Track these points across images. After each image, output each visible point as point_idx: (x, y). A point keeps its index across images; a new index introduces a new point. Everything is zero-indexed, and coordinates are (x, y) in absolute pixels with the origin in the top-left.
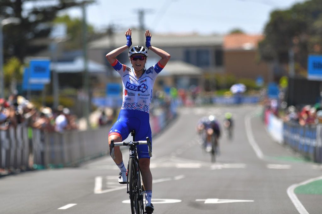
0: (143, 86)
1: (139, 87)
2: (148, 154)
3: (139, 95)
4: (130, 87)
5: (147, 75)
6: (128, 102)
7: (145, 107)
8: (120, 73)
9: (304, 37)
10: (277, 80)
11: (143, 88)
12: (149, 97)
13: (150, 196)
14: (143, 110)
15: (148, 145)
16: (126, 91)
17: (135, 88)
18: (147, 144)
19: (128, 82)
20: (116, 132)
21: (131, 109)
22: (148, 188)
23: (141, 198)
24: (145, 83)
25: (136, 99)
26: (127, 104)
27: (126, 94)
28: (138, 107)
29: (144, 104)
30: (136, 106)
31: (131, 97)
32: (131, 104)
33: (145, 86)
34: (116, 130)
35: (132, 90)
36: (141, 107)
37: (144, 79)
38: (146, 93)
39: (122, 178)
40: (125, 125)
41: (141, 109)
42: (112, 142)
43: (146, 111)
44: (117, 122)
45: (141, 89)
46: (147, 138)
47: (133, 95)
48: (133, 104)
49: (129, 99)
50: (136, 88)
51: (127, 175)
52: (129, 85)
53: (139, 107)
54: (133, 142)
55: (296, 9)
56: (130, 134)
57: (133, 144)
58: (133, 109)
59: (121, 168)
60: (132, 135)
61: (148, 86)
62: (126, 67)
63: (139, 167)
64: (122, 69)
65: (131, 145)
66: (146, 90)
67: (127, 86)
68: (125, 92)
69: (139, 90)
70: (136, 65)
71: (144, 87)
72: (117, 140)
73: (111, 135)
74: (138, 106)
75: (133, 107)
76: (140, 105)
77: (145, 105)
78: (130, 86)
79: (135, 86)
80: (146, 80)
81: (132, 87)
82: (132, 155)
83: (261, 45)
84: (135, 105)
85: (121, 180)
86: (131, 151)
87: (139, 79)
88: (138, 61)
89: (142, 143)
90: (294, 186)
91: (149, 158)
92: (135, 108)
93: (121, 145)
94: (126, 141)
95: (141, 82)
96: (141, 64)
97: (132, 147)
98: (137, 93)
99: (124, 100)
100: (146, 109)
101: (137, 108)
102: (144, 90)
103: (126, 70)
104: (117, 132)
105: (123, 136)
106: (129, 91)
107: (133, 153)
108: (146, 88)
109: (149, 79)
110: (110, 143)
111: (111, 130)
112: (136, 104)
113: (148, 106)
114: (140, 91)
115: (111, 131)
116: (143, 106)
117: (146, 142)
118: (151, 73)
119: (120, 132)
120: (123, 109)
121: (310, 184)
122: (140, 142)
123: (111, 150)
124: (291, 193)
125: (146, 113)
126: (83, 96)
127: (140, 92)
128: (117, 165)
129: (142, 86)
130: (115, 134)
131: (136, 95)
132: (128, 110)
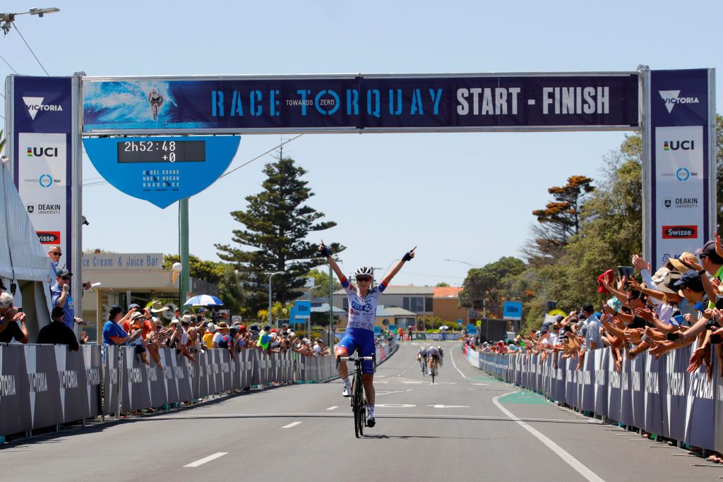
0: (367, 306)
1: (364, 307)
2: (372, 370)
3: (364, 314)
5: (372, 295)
6: (354, 321)
7: (370, 326)
8: (346, 291)
9: (493, 290)
10: (473, 321)
12: (373, 316)
13: (372, 410)
14: (368, 329)
16: (352, 310)
19: (353, 302)
21: (356, 328)
22: (371, 401)
23: (364, 411)
24: (369, 303)
25: (361, 318)
26: (352, 322)
27: (351, 314)
29: (368, 323)
31: (356, 316)
32: (356, 322)
33: (369, 306)
35: (358, 309)
38: (370, 312)
39: (346, 391)
40: (351, 342)
41: (366, 327)
42: (339, 357)
43: (370, 330)
44: (344, 338)
45: (365, 308)
47: (358, 314)
48: (358, 323)
49: (355, 318)
50: (361, 308)
51: (352, 389)
53: (364, 326)
55: (488, 268)
57: (359, 360)
58: (358, 327)
59: (346, 382)
61: (372, 305)
62: (352, 286)
64: (349, 287)
65: (356, 361)
66: (370, 309)
69: (363, 310)
70: (362, 285)
72: (343, 355)
73: (338, 350)
74: (363, 324)
76: (365, 324)
77: (370, 324)
78: (355, 305)
79: (360, 306)
80: (370, 300)
81: (357, 307)
82: (357, 370)
83: (461, 295)
84: (360, 324)
85: (346, 393)
86: (356, 366)
87: (364, 299)
88: (364, 282)
90: (496, 398)
91: (373, 374)
92: (361, 326)
93: (347, 360)
94: (352, 357)
95: (366, 302)
96: (366, 285)
97: (357, 363)
98: (361, 312)
99: (350, 319)
102: (368, 309)
103: (352, 289)
104: (344, 347)
105: (349, 351)
106: (354, 310)
107: (358, 368)
109: (373, 299)
110: (337, 357)
113: (372, 324)
114: (365, 310)
115: (338, 346)
116: (367, 325)
118: (375, 292)
119: (346, 347)
120: (348, 328)
121: (508, 396)
122: (365, 358)
123: (337, 364)
124: (495, 401)
126: (327, 330)
127: (365, 312)
128: (343, 378)
130: (342, 349)
131: (361, 314)
132: (354, 329)
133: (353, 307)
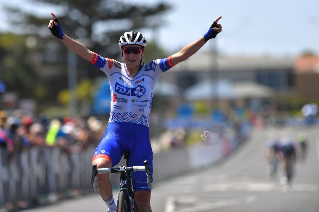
0: (139, 88)
1: (134, 89)
3: (133, 101)
4: (121, 90)
5: (146, 73)
6: (118, 111)
7: (143, 118)
11: (139, 91)
12: (149, 104)
14: (139, 123)
15: (146, 172)
16: (115, 95)
17: (127, 91)
18: (145, 170)
19: (117, 84)
20: (103, 153)
21: (122, 121)
24: (141, 84)
25: (130, 107)
26: (116, 114)
27: (114, 101)
28: (132, 119)
29: (141, 113)
30: (129, 118)
31: (121, 104)
32: (121, 114)
33: (142, 88)
34: (103, 151)
35: (124, 94)
36: (137, 117)
37: (141, 78)
38: (143, 98)
40: (115, 144)
41: (137, 120)
42: (95, 168)
43: (144, 124)
44: (104, 139)
45: (136, 92)
46: (145, 161)
47: (125, 101)
48: (125, 114)
49: (119, 107)
52: (118, 87)
53: (134, 119)
54: (124, 168)
56: (123, 157)
57: (125, 171)
58: (125, 121)
59: (110, 204)
60: (125, 158)
61: (145, 88)
62: (112, 62)
63: (135, 204)
64: (107, 65)
65: (122, 172)
66: (143, 94)
67: (116, 89)
68: (114, 97)
69: (133, 94)
70: (129, 60)
71: (141, 90)
73: (96, 158)
74: (132, 116)
75: (125, 119)
76: (135, 116)
77: (143, 116)
78: (120, 88)
79: (128, 89)
80: (143, 80)
81: (123, 90)
82: (123, 187)
84: (127, 116)
86: (122, 180)
87: (133, 79)
88: (132, 55)
89: (138, 170)
93: (108, 172)
95: (136, 83)
96: (135, 59)
98: (130, 98)
99: (112, 109)
100: (144, 120)
101: (130, 120)
102: (141, 93)
103: (113, 67)
104: (105, 153)
106: (119, 96)
107: (125, 183)
108: (143, 91)
109: (147, 79)
111: (96, 151)
112: (129, 114)
113: (146, 116)
114: (135, 95)
115: (96, 153)
116: (139, 117)
117: (143, 167)
118: (153, 70)
119: (109, 153)
120: (111, 121)
125: (145, 126)
127: (135, 98)
128: (105, 200)
129: (137, 89)
130: (102, 157)
131: (130, 101)
132: (119, 123)
133: (117, 91)
